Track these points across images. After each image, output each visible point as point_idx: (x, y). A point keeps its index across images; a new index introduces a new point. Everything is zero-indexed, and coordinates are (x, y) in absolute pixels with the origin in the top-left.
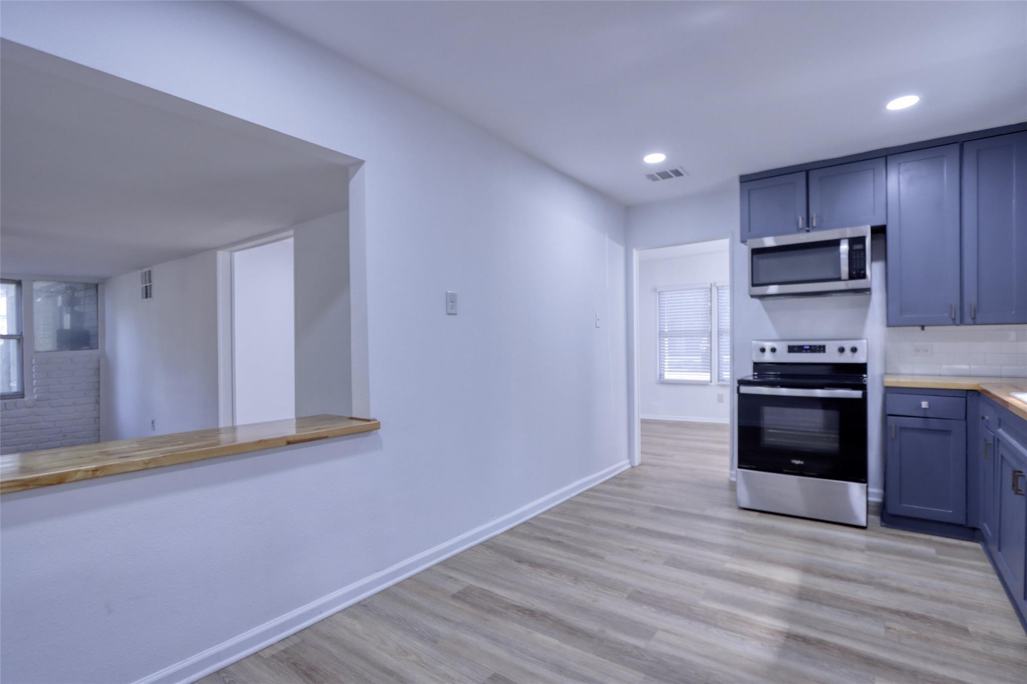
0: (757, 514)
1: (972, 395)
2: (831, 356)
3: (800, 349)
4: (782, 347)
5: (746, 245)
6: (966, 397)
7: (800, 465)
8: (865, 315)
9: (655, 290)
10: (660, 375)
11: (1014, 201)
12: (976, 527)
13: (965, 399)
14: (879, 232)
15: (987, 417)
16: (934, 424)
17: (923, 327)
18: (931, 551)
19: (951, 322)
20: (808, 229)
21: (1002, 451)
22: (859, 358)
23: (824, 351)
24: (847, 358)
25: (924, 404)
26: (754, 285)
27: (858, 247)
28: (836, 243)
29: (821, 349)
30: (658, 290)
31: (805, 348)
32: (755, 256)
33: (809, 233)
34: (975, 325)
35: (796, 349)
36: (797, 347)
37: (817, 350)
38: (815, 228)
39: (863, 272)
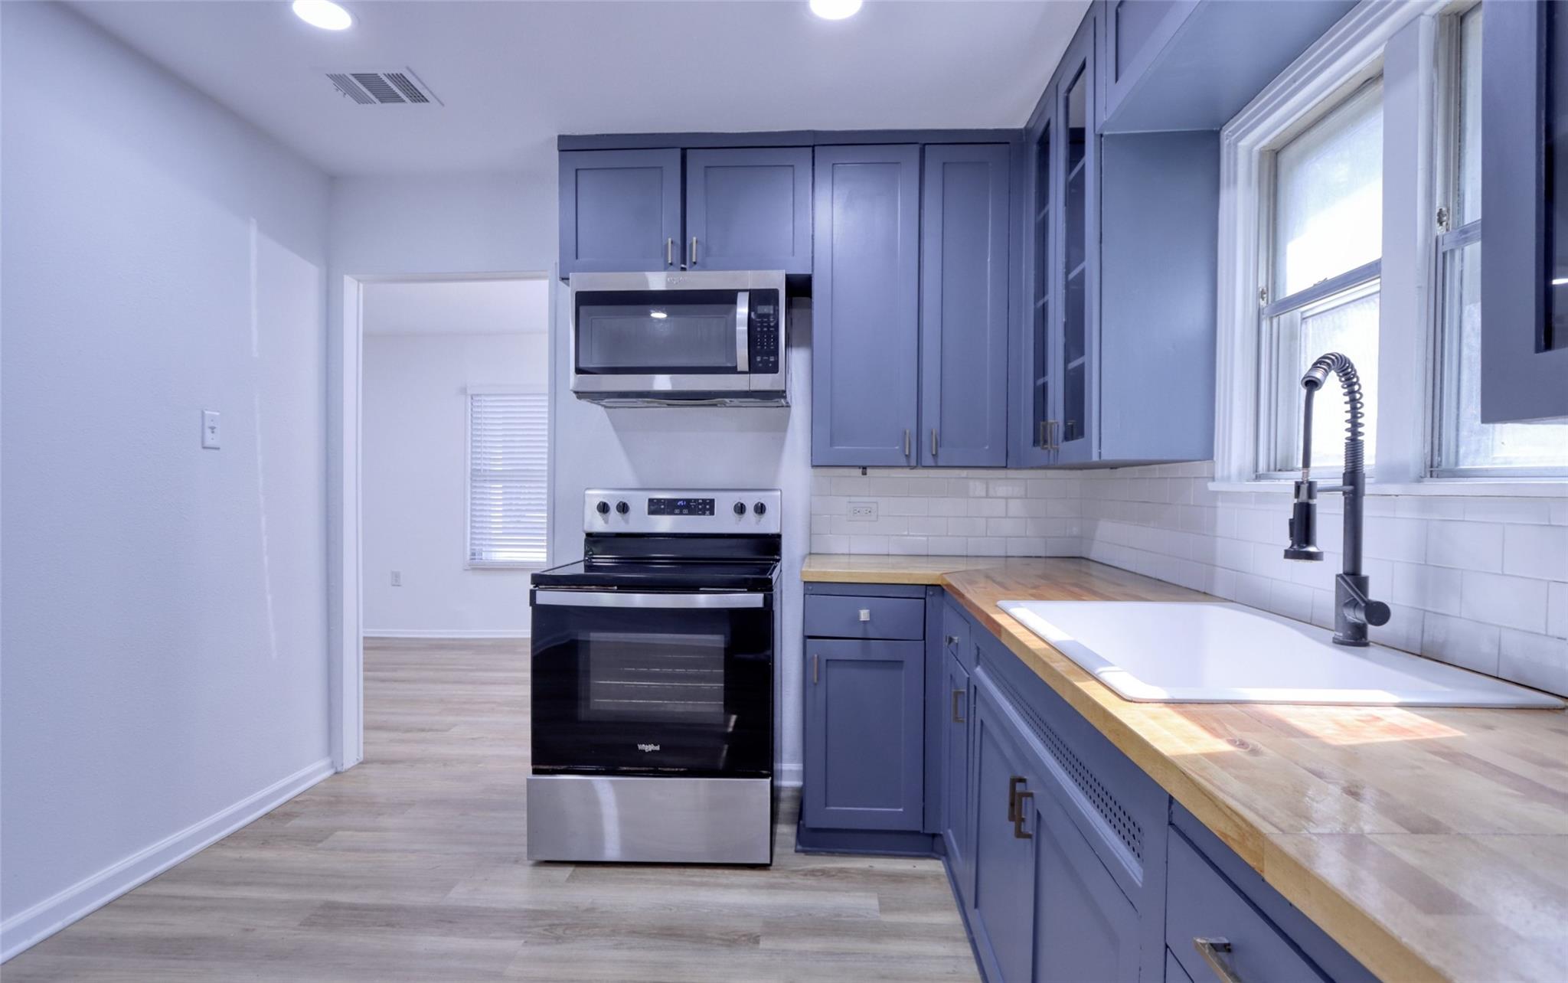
1: (933, 595)
2: (723, 522)
3: (671, 507)
4: (639, 503)
5: (568, 285)
6: (925, 599)
7: (654, 754)
8: (780, 444)
9: (464, 391)
10: (473, 554)
11: (989, 260)
12: (937, 832)
13: (923, 601)
14: (800, 288)
15: (956, 638)
16: (879, 651)
17: (864, 470)
19: (903, 461)
20: (683, 266)
21: (981, 713)
22: (766, 526)
23: (712, 511)
24: (750, 525)
25: (864, 615)
26: (581, 371)
27: (767, 309)
28: (728, 298)
29: (706, 507)
30: (469, 392)
31: (679, 504)
32: (582, 309)
33: (683, 272)
34: (937, 467)
35: (662, 507)
36: (664, 504)
37: (700, 510)
38: (696, 266)
39: (772, 359)
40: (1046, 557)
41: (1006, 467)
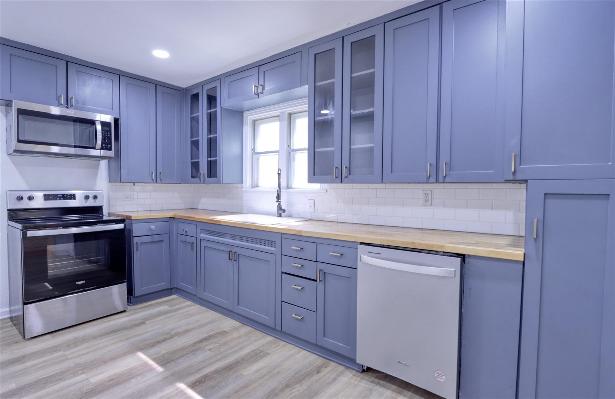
0: (48, 336)
1: (172, 220)
2: (80, 202)
3: (55, 197)
4: (39, 195)
6: (168, 222)
7: (82, 284)
12: (174, 287)
17: (134, 184)
18: (165, 308)
19: (151, 181)
20: (67, 106)
22: (97, 203)
23: (74, 198)
24: (91, 203)
25: (153, 228)
26: (20, 141)
27: (107, 129)
28: (92, 123)
29: (73, 197)
31: (59, 196)
32: (20, 116)
33: (67, 109)
34: (162, 183)
35: (51, 197)
36: (51, 196)
37: (69, 198)
38: (72, 107)
39: (109, 146)
40: (185, 209)
41: (181, 183)
